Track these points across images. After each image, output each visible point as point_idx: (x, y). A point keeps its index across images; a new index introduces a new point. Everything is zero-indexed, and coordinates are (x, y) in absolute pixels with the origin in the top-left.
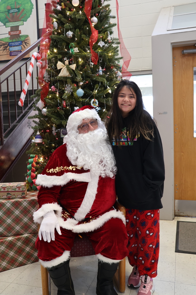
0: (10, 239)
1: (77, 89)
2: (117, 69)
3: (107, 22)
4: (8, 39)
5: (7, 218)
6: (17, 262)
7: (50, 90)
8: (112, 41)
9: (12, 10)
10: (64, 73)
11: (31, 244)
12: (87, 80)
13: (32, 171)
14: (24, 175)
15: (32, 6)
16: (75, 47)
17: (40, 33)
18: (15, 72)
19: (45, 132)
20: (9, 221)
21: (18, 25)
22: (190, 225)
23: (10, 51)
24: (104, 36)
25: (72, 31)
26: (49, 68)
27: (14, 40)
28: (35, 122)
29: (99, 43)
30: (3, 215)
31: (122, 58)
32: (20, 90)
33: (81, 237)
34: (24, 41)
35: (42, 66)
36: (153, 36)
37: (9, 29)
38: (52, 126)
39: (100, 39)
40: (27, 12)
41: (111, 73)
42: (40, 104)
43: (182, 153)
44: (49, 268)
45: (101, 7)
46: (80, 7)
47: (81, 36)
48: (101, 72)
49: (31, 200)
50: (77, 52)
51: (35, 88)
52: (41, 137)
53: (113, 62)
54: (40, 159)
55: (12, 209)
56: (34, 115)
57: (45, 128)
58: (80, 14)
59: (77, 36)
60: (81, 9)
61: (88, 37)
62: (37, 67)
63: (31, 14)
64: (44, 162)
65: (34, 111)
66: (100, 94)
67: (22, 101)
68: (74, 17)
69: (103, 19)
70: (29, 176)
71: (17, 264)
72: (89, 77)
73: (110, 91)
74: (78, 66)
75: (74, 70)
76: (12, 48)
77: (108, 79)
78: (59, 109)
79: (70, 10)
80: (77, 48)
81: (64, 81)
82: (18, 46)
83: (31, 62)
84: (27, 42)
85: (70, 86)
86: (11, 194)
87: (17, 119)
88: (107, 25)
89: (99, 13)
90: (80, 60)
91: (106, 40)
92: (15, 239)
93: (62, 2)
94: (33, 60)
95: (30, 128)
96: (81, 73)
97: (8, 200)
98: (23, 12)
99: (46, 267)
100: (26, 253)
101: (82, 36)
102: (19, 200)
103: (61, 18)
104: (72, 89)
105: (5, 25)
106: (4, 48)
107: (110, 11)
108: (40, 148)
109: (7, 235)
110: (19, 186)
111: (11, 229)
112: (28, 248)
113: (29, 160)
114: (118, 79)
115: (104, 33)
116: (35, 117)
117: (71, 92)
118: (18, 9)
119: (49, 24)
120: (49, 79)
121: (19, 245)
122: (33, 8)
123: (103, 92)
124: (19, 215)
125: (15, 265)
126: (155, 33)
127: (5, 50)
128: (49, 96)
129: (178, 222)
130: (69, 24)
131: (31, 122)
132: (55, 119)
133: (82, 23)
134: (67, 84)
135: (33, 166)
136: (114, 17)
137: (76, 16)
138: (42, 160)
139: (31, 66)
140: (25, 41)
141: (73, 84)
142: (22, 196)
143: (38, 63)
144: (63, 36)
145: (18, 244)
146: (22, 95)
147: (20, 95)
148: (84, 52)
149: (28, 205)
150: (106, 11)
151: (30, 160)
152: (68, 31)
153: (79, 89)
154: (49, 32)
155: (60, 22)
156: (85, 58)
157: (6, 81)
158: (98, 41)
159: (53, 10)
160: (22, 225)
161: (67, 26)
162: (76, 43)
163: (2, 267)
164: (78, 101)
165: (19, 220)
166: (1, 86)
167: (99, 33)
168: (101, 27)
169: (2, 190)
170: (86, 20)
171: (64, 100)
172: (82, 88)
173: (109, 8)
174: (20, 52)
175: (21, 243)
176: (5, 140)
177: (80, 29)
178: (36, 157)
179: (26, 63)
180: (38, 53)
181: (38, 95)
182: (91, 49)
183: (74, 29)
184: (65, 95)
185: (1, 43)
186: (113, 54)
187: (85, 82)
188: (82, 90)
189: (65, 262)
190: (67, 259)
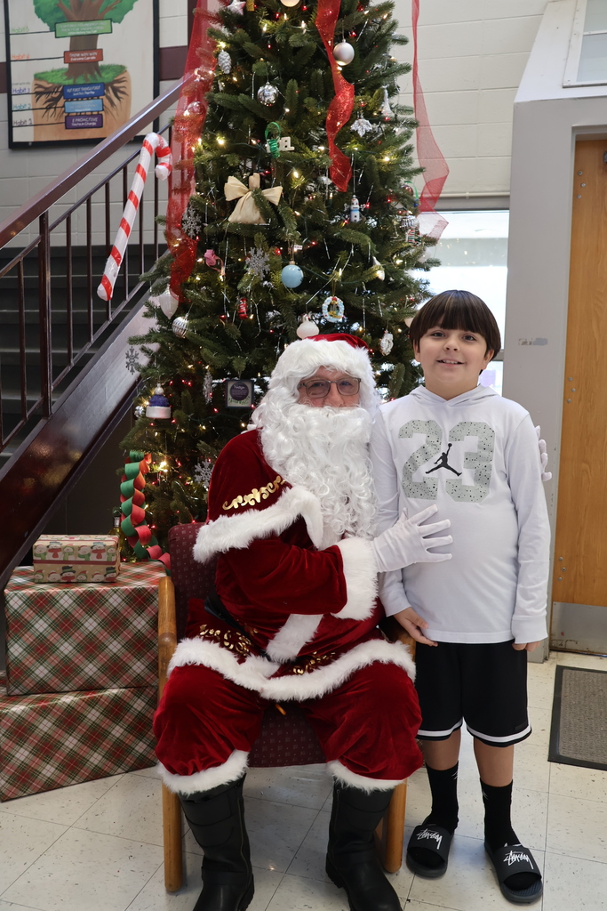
0: (67, 699)
1: (284, 266)
2: (403, 204)
3: (382, 58)
4: (61, 76)
5: (62, 640)
6: (85, 768)
7: (200, 260)
8: (393, 115)
10: (245, 213)
11: (129, 718)
12: (312, 238)
13: (134, 502)
14: (112, 512)
16: (282, 136)
17: (165, 63)
18: (93, 196)
19: (178, 387)
20: (66, 648)
21: (95, 32)
22: (595, 680)
23: (65, 115)
24: (371, 101)
25: (273, 85)
26: (197, 190)
28: (148, 352)
29: (356, 122)
30: (50, 629)
31: (420, 170)
32: (103, 243)
33: (282, 710)
34: (111, 84)
35: (170, 177)
36: (518, 103)
37: (65, 44)
38: (202, 373)
39: (359, 110)
41: (387, 216)
42: (166, 300)
43: (584, 466)
44: (185, 796)
45: (366, 12)
46: (301, 7)
47: (301, 100)
48: (358, 213)
49: (133, 590)
50: (287, 149)
51: (148, 239)
52: (168, 401)
53: (394, 182)
54: (158, 464)
55: (78, 613)
56: (144, 332)
57: (178, 375)
58: (302, 30)
59: (291, 102)
60: (306, 13)
61: (323, 104)
62: (156, 179)
64: (169, 472)
65: (145, 318)
66: (352, 281)
67: (109, 283)
68: (283, 39)
69: (371, 46)
70: (126, 516)
71: (84, 772)
72: (320, 228)
73: (381, 275)
74: (290, 192)
75: (277, 204)
76: (73, 103)
77: (374, 234)
78: (223, 319)
79: (271, 17)
80: (288, 138)
81: (244, 237)
82: (92, 98)
83: (139, 165)
84: (121, 89)
85: (264, 254)
86: (73, 569)
87: (93, 340)
88: (379, 66)
89: (358, 28)
90: (296, 174)
91: (375, 114)
92: (83, 700)
94: (145, 159)
95: (132, 371)
96: (298, 214)
97: (67, 587)
99: (178, 791)
100: (111, 743)
101: (306, 101)
102: (98, 589)
103: (244, 43)
104: (267, 263)
105: (55, 31)
106: (48, 103)
107: (394, 25)
108: (163, 433)
109: (58, 689)
110: (99, 546)
111: (71, 670)
112: (118, 728)
113: (126, 465)
114: (407, 236)
115: (372, 90)
116: (150, 337)
117: (264, 272)
119: (201, 54)
120: (198, 228)
121: (94, 719)
123: (359, 274)
124: (95, 633)
125: (80, 774)
126: (525, 94)
127: (52, 110)
128: (195, 277)
129: (560, 670)
130: (266, 60)
131: (137, 355)
132: (213, 350)
133: (305, 62)
134: (254, 246)
135: (137, 485)
136: (403, 41)
137: (291, 39)
138: (164, 468)
139: (138, 177)
140: (115, 85)
141: (272, 249)
142: (105, 576)
143: (159, 167)
144: (246, 97)
145: (89, 716)
146: (110, 266)
147: (105, 265)
148: (309, 151)
149: (124, 604)
150: (379, 24)
151: (130, 467)
152: (264, 84)
153: (288, 264)
154: (201, 80)
155: (237, 52)
156: (312, 170)
157: (65, 221)
158: (353, 118)
159: (217, 11)
160: (103, 663)
161: (260, 65)
162: (285, 122)
163: (42, 779)
164: (284, 301)
165: (96, 647)
166: (48, 237)
167: (356, 94)
168: (364, 71)
169: (50, 557)
170: (318, 49)
171: (241, 295)
172: (299, 263)
173: (389, 16)
174: (96, 119)
175: (98, 714)
176: (56, 400)
177: (299, 78)
178: (146, 457)
179: (125, 168)
180: (160, 134)
181: (161, 272)
182: (330, 141)
183: (281, 81)
184: (245, 279)
185: (40, 86)
186: (394, 159)
187: (309, 244)
188: (298, 268)
189: (231, 783)
190: (239, 774)
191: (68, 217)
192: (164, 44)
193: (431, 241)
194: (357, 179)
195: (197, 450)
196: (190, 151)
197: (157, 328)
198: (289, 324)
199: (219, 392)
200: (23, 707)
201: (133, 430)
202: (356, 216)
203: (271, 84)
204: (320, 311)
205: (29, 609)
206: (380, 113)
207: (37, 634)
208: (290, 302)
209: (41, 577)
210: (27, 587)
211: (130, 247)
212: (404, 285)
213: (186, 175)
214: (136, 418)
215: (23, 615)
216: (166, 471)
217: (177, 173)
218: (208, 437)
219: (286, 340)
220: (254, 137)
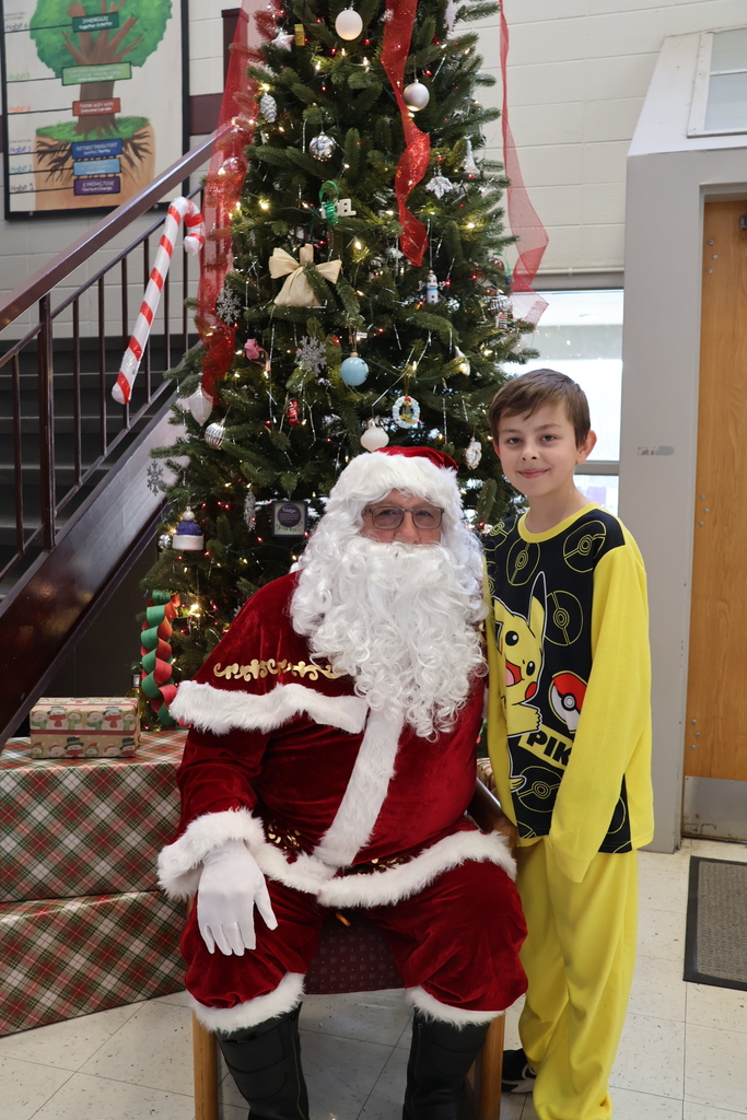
0: (73, 907)
1: (344, 358)
2: (492, 281)
3: (464, 102)
4: (69, 132)
5: (66, 832)
6: (95, 994)
7: (239, 352)
8: (478, 172)
9: (91, 20)
10: (295, 292)
11: (151, 930)
12: (378, 324)
13: (158, 655)
14: (130, 668)
15: (166, 8)
16: (341, 197)
17: (196, 115)
18: (106, 276)
19: (213, 510)
20: (71, 842)
21: (111, 78)
22: (740, 875)
23: (74, 178)
24: (450, 154)
25: (329, 135)
26: (236, 266)
27: (93, 136)
28: (175, 468)
29: (433, 180)
30: (51, 818)
31: (512, 240)
32: (119, 333)
33: (344, 921)
34: (130, 140)
35: (202, 252)
36: (632, 157)
37: (74, 93)
38: (243, 493)
39: (436, 166)
40: (145, 30)
41: (472, 296)
42: (197, 402)
43: (722, 605)
44: (225, 1034)
45: (443, 46)
46: (363, 41)
47: (363, 154)
48: (435, 293)
49: (157, 767)
50: (347, 214)
51: (176, 328)
52: (201, 528)
53: (480, 255)
54: (188, 607)
55: (87, 797)
56: (170, 442)
57: (213, 496)
58: (364, 68)
59: (351, 156)
60: (369, 48)
61: (391, 159)
62: (185, 254)
63: (161, 37)
64: (202, 618)
65: (171, 426)
66: (429, 376)
67: (126, 382)
68: (341, 79)
69: (450, 88)
70: (148, 674)
71: (95, 1000)
72: (390, 312)
73: (465, 369)
74: (351, 267)
75: (335, 282)
76: (84, 164)
77: (456, 318)
78: (269, 426)
79: (326, 53)
80: (349, 201)
81: (294, 324)
82: (107, 158)
83: (164, 237)
84: (143, 147)
85: (319, 344)
86: (81, 741)
87: (106, 453)
88: (460, 112)
89: (434, 65)
90: (358, 245)
91: (456, 170)
92: (93, 908)
93: (299, 22)
94: (171, 228)
95: (155, 491)
96: (361, 294)
97: (72, 764)
98: (131, 30)
99: (216, 1029)
100: (129, 962)
101: (370, 154)
102: (112, 766)
103: (292, 84)
104: (322, 355)
105: (62, 77)
106: (53, 165)
107: (478, 61)
108: (193, 568)
109: (61, 893)
110: (114, 711)
111: (78, 869)
112: (137, 942)
113: (148, 609)
114: (498, 321)
115: (451, 142)
116: (178, 449)
117: (320, 366)
118: (114, 16)
119: (240, 99)
120: (236, 313)
121: (107, 931)
122: (170, 17)
123: (438, 368)
124: (108, 821)
125: (89, 1002)
126: (641, 146)
127: (58, 173)
128: (233, 373)
129: (695, 863)
130: (319, 105)
131: (161, 471)
132: (256, 464)
133: (369, 106)
134: (306, 335)
135: (162, 633)
136: (489, 82)
137: (351, 79)
138: (196, 612)
139: (163, 251)
140: (136, 141)
141: (329, 337)
142: (121, 749)
143: (188, 238)
144: (296, 150)
145: (101, 928)
146: (128, 361)
147: (121, 360)
148: (374, 216)
149: (145, 785)
150: (460, 60)
151: (153, 611)
152: (318, 135)
153: (349, 356)
154: (239, 131)
155: (283, 95)
156: (378, 241)
157: (72, 304)
158: (429, 175)
159: (259, 46)
160: (118, 859)
161: (312, 112)
162: (344, 181)
163: (40, 1009)
164: (345, 403)
165: (109, 840)
166: (50, 326)
167: (432, 146)
168: (441, 118)
169: (51, 725)
170: (384, 92)
171: (291, 395)
172: (363, 355)
173: (472, 51)
174: (112, 183)
175: (112, 925)
176: (60, 528)
177: (361, 127)
178: (173, 599)
179: (146, 240)
180: (190, 198)
181: (191, 368)
182: (400, 203)
183: (338, 129)
184: (296, 376)
185: (43, 144)
186: (480, 225)
187: (375, 331)
188: (362, 361)
189: (284, 1016)
190: (293, 1004)
191: (75, 300)
192: (195, 91)
193: (528, 327)
194: (434, 251)
195: (237, 589)
196: (226, 217)
197: (186, 437)
198: (351, 431)
199: (264, 516)
200: (16, 918)
201: (157, 564)
202: (434, 296)
203: (326, 134)
204: (390, 414)
205: (24, 792)
206: (462, 169)
207: (35, 824)
208: (352, 403)
209: (40, 751)
210: (23, 764)
211: (153, 339)
212: (494, 382)
213: (222, 248)
214: (161, 550)
215: (17, 799)
216: (198, 616)
217: (211, 247)
218: (251, 573)
219: (347, 452)
220: (304, 199)
